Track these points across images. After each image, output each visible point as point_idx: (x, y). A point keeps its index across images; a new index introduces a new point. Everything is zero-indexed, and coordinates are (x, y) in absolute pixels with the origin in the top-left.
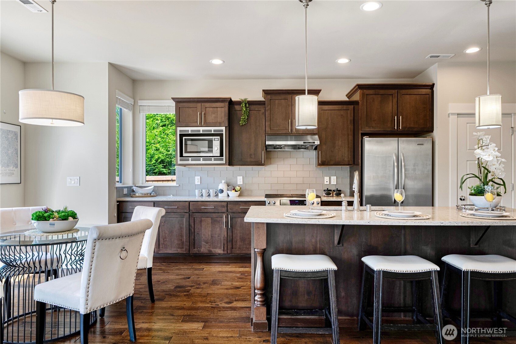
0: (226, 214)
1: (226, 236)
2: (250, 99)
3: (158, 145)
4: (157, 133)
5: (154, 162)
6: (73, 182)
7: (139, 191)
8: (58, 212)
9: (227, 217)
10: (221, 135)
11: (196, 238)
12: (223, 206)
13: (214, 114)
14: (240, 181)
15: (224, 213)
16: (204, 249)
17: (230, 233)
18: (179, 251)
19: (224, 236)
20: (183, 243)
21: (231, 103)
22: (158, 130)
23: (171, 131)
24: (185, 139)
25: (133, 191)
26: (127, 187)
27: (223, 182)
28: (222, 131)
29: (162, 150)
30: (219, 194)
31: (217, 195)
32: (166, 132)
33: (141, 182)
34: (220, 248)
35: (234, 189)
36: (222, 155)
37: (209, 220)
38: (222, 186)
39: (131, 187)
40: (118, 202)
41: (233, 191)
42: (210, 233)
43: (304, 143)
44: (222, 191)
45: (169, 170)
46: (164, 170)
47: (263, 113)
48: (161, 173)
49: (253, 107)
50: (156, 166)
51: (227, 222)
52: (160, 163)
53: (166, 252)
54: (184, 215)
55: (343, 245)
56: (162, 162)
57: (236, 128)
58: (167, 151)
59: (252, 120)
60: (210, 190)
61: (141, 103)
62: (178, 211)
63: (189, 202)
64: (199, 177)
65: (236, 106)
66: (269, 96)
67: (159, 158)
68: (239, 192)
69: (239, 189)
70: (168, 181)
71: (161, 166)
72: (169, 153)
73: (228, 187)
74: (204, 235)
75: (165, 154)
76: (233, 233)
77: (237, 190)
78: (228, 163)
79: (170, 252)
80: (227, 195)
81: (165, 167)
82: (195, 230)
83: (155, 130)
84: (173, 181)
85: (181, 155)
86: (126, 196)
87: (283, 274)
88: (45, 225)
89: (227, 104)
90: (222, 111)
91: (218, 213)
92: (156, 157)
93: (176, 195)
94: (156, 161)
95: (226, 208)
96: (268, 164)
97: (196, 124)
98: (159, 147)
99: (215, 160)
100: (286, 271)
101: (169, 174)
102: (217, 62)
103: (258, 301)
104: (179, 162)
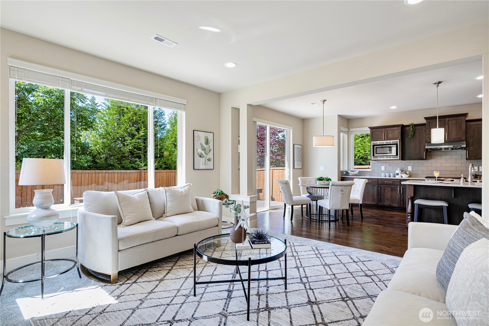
0: (400, 186)
1: (399, 197)
2: (415, 123)
3: (359, 149)
4: (358, 142)
5: (357, 158)
6: (322, 168)
7: (351, 173)
8: (326, 178)
9: (400, 188)
10: (397, 144)
11: (382, 197)
12: (398, 182)
13: (392, 133)
14: (410, 168)
15: (398, 185)
16: (387, 203)
17: (402, 196)
18: (373, 203)
19: (398, 197)
20: (374, 199)
21: (403, 127)
22: (359, 140)
23: (367, 140)
24: (376, 147)
25: (348, 173)
26: (345, 171)
27: (399, 169)
28: (397, 142)
29: (362, 151)
30: (396, 176)
31: (395, 176)
32: (364, 141)
33: (352, 169)
34: (396, 204)
35: (405, 173)
36: (397, 155)
37: (389, 189)
38: (398, 171)
39: (347, 171)
40: (341, 178)
41: (405, 174)
42: (390, 196)
43: (453, 146)
44: (398, 174)
45: (366, 162)
46: (363, 162)
47: (424, 130)
48: (361, 164)
49: (417, 128)
50: (358, 160)
51: (400, 190)
52: (360, 159)
53: (365, 203)
54: (375, 185)
55: (457, 198)
56: (362, 158)
57: (407, 140)
58: (364, 151)
59: (417, 134)
60: (391, 174)
61: (352, 130)
62: (372, 183)
63: (378, 179)
64: (384, 167)
65: (406, 128)
66: (428, 121)
67: (360, 156)
68: (409, 175)
69: (409, 173)
70: (365, 168)
71: (361, 160)
72: (366, 153)
73: (402, 171)
74: (386, 196)
75: (363, 153)
76: (404, 196)
77: (407, 174)
78: (401, 159)
79: (368, 203)
80: (401, 176)
81: (363, 161)
82: (381, 193)
83: (357, 140)
84: (368, 168)
85: (374, 155)
86: (345, 175)
87: (420, 206)
88: (322, 182)
89: (400, 128)
90: (398, 131)
91: (395, 185)
92: (358, 155)
93: (371, 176)
94: (358, 157)
95: (399, 183)
96: (429, 159)
97: (382, 139)
98: (360, 149)
99: (393, 157)
100: (421, 205)
101: (366, 165)
102: (394, 107)
103: (409, 219)
104: (372, 159)
